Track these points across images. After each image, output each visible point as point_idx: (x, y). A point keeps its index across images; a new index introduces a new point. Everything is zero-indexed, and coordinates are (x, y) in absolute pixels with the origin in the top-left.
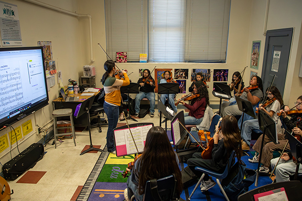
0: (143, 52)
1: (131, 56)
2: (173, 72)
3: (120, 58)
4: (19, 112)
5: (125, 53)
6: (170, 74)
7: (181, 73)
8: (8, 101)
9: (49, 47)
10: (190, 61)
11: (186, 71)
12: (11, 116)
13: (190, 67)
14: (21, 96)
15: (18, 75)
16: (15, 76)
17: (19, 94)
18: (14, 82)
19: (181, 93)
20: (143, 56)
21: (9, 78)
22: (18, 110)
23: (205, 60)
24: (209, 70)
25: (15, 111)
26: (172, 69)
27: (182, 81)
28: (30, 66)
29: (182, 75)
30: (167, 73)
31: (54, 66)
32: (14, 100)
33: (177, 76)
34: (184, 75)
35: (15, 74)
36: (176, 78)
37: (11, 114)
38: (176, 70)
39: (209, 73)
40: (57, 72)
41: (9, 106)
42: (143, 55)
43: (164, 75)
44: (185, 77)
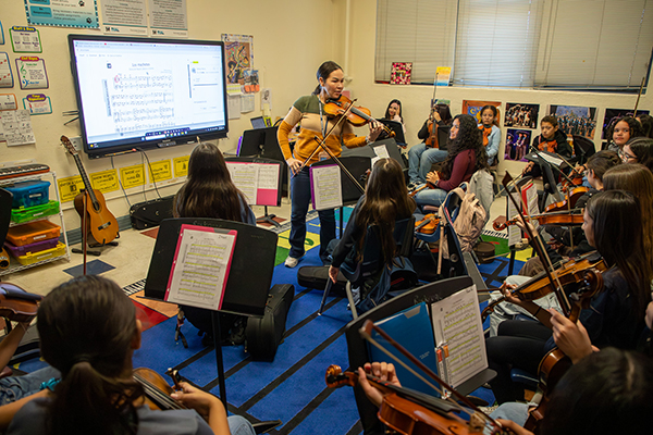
0: (444, 63)
1: (419, 71)
2: (502, 110)
3: (397, 74)
4: (164, 136)
5: (408, 65)
6: (496, 112)
7: (521, 113)
8: (144, 115)
9: (246, 46)
10: (547, 87)
11: (533, 109)
12: (148, 138)
13: (545, 100)
14: (170, 113)
15: (167, 81)
16: (162, 82)
17: (168, 109)
18: (158, 89)
19: (518, 159)
20: (445, 72)
21: (151, 82)
22: (162, 133)
23: (586, 86)
24: (593, 110)
25: (157, 133)
26: (499, 104)
27: (523, 132)
28: (194, 70)
29: (522, 117)
30: (488, 111)
31: (254, 79)
32: (156, 117)
33: (511, 119)
34: (527, 119)
35: (161, 78)
36: (509, 125)
37: (148, 135)
38: (509, 105)
39: (592, 117)
40: (261, 90)
41: (146, 122)
42: (443, 68)
43: (481, 114)
44: (530, 125)
